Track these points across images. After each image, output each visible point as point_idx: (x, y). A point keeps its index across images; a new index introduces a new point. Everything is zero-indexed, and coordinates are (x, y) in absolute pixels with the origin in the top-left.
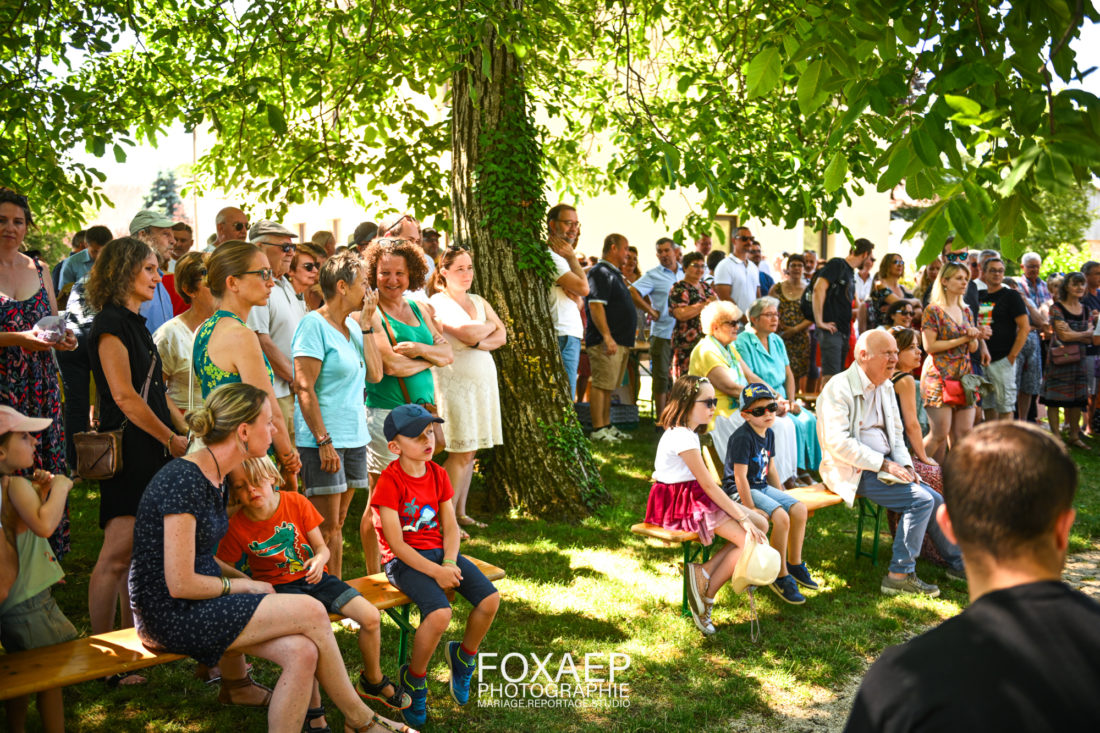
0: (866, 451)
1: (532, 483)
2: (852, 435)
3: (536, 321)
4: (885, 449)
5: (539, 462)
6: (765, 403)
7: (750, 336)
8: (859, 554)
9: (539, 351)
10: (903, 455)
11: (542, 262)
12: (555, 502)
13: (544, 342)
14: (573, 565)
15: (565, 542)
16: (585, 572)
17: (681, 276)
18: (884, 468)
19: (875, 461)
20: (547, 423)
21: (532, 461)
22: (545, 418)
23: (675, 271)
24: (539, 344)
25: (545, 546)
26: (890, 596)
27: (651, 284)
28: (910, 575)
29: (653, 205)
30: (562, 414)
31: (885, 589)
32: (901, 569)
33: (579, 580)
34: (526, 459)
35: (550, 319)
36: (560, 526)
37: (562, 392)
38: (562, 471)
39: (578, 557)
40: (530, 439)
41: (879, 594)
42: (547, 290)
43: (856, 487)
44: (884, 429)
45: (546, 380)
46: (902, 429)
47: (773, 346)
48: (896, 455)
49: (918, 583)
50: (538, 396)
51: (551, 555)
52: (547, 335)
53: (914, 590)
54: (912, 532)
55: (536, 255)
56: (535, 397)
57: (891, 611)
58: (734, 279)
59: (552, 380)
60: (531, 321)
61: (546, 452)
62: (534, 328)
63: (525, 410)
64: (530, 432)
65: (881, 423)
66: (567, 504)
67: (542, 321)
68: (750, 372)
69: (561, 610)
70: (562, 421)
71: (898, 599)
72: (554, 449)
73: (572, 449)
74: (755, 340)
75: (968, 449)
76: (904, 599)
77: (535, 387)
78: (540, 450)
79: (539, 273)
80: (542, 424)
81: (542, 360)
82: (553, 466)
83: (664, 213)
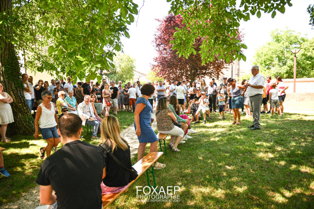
0: (87, 116)
1: (22, 129)
2: (84, 113)
3: (20, 97)
4: (90, 115)
5: (23, 124)
6: (66, 110)
7: (68, 97)
8: (88, 134)
9: (21, 102)
10: (94, 116)
11: (21, 85)
12: (27, 132)
13: (22, 101)
14: (30, 144)
15: (29, 139)
16: (32, 145)
17: (56, 87)
18: (90, 119)
19: (88, 117)
20: (24, 117)
21: (21, 124)
22: (24, 116)
23: (55, 86)
24: (21, 101)
25: (24, 141)
26: (92, 140)
27: (50, 88)
28: (96, 136)
29: (51, 73)
30: (28, 115)
31: (92, 139)
32: (94, 135)
33: (31, 147)
34: (20, 124)
35: (24, 96)
36: (28, 136)
37: (27, 110)
38: (29, 126)
39: (31, 142)
40: (21, 120)
41: (90, 140)
42: (23, 91)
43: (85, 122)
44: (90, 112)
45: (24, 108)
46: (93, 112)
47: (73, 99)
48: (93, 116)
49: (97, 137)
50: (22, 111)
51: (25, 143)
52: (23, 99)
53: (97, 139)
54: (95, 129)
55: (20, 84)
56: (21, 112)
57: (92, 143)
58: (68, 87)
59: (25, 108)
60: (19, 97)
61: (24, 122)
62: (20, 98)
63: (19, 114)
64: (20, 119)
65: (89, 111)
66: (30, 132)
67: (22, 97)
68: (69, 104)
69: (25, 153)
70: (28, 116)
71: (94, 141)
72: (26, 122)
73: (30, 121)
74: (69, 98)
75: (64, 117)
76: (95, 141)
77: (21, 110)
78: (23, 122)
79: (20, 87)
80: (23, 117)
81: (22, 104)
82: (26, 125)
83: (53, 75)
